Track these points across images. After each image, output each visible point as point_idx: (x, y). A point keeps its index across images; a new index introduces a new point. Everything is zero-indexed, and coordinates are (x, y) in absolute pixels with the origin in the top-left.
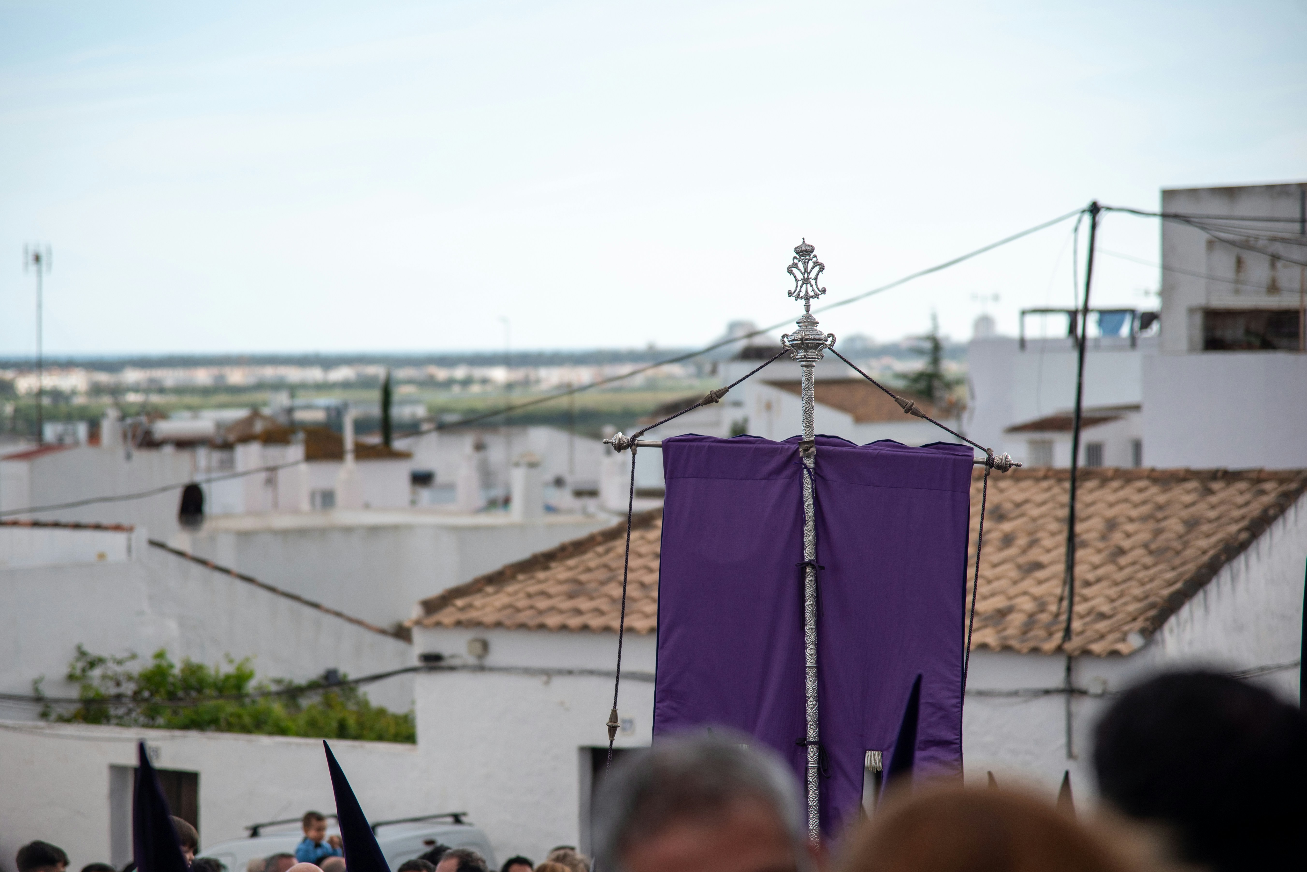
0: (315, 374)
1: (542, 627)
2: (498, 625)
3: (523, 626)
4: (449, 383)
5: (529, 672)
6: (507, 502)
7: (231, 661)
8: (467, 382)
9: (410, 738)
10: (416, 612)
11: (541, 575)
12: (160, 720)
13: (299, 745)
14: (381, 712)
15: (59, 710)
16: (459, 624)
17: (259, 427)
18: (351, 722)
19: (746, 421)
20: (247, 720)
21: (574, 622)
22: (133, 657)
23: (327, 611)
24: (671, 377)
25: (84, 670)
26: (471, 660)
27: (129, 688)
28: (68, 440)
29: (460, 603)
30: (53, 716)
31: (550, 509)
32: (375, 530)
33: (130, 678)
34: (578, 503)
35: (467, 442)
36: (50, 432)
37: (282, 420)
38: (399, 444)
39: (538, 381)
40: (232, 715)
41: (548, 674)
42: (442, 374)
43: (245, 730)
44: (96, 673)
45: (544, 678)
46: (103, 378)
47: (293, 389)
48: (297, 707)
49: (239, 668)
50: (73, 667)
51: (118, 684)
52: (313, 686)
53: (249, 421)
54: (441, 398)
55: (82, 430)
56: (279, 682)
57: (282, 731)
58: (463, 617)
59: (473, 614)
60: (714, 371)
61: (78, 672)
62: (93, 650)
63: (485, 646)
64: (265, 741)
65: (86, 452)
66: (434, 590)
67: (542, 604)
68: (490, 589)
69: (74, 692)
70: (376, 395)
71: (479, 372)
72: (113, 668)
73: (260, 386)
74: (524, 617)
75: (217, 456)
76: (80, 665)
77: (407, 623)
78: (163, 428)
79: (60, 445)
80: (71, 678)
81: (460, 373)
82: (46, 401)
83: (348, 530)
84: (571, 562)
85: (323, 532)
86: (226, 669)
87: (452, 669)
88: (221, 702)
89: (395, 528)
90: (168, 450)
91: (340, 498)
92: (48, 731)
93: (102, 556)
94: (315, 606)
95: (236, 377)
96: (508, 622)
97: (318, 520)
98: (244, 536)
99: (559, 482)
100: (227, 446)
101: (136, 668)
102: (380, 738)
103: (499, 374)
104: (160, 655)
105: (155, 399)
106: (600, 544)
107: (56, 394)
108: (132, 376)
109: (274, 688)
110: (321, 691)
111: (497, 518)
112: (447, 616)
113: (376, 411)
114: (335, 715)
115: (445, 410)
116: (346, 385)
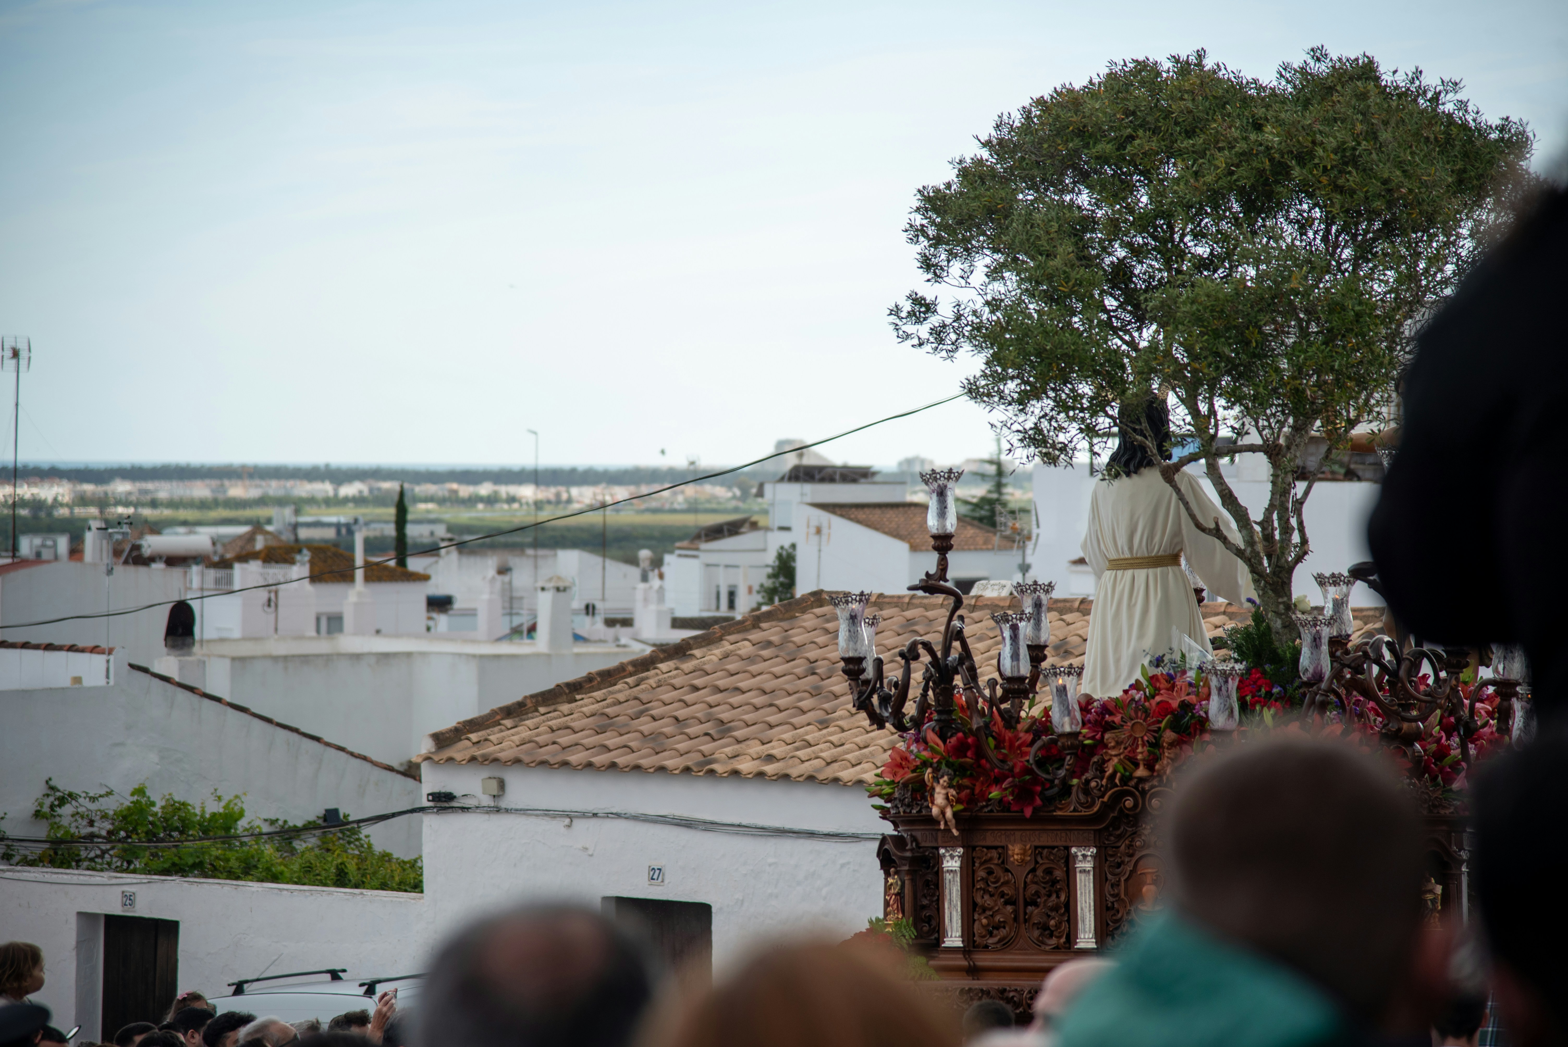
0: (326, 488)
1: (565, 764)
2: (517, 761)
3: (543, 763)
4: (472, 501)
5: (549, 814)
6: (532, 629)
7: (219, 798)
8: (491, 500)
9: (417, 887)
10: (427, 746)
11: (565, 708)
12: (137, 864)
13: (292, 891)
14: (386, 857)
15: (23, 850)
16: (473, 759)
17: (260, 544)
18: (352, 867)
19: (793, 546)
20: (234, 863)
21: (600, 759)
22: (110, 793)
23: (328, 744)
24: (713, 498)
25: (52, 807)
26: (487, 801)
27: (103, 827)
28: (46, 554)
29: (474, 737)
30: (17, 858)
31: (578, 638)
32: (385, 657)
33: (105, 816)
34: (611, 632)
35: (489, 564)
36: (27, 545)
37: (287, 537)
38: (415, 564)
39: (569, 501)
40: (217, 858)
41: (571, 816)
42: (465, 491)
43: (232, 875)
44: (67, 810)
45: (567, 821)
46: (88, 488)
47: (299, 504)
48: (293, 851)
49: (226, 807)
50: (41, 805)
51: (91, 823)
52: (309, 827)
53: (250, 538)
54: (464, 516)
55: (63, 543)
56: (273, 822)
57: (275, 878)
58: (478, 752)
59: (489, 749)
60: (760, 494)
61: (46, 809)
62: (64, 785)
63: (502, 785)
64: (254, 888)
65: (66, 566)
66: (447, 723)
67: (565, 739)
68: (508, 723)
69: (41, 831)
70: (391, 512)
71: (504, 490)
72: (85, 805)
73: (262, 501)
74: (544, 754)
75: (212, 574)
76: (48, 802)
77: (415, 759)
78: (152, 543)
79: (38, 559)
80: (37, 814)
81: (485, 489)
82: (24, 512)
83: (357, 657)
84: (598, 694)
85: (328, 659)
86: (213, 807)
87: (464, 809)
88: (207, 843)
89: (409, 655)
90: (158, 566)
91: (348, 622)
92: (8, 875)
93: (77, 680)
94: (317, 739)
95: (236, 491)
96: (526, 759)
97: (323, 646)
98: (239, 661)
99: (590, 610)
100: (225, 564)
101: (111, 805)
102: (383, 886)
103: (527, 492)
104: (140, 791)
105: (147, 512)
106: (631, 675)
107: (37, 505)
108: (122, 487)
109: (266, 828)
110: (318, 832)
111: (521, 648)
112: (460, 751)
113: (390, 530)
114: (333, 861)
115: (468, 529)
116: (359, 501)
